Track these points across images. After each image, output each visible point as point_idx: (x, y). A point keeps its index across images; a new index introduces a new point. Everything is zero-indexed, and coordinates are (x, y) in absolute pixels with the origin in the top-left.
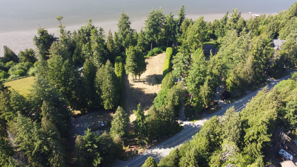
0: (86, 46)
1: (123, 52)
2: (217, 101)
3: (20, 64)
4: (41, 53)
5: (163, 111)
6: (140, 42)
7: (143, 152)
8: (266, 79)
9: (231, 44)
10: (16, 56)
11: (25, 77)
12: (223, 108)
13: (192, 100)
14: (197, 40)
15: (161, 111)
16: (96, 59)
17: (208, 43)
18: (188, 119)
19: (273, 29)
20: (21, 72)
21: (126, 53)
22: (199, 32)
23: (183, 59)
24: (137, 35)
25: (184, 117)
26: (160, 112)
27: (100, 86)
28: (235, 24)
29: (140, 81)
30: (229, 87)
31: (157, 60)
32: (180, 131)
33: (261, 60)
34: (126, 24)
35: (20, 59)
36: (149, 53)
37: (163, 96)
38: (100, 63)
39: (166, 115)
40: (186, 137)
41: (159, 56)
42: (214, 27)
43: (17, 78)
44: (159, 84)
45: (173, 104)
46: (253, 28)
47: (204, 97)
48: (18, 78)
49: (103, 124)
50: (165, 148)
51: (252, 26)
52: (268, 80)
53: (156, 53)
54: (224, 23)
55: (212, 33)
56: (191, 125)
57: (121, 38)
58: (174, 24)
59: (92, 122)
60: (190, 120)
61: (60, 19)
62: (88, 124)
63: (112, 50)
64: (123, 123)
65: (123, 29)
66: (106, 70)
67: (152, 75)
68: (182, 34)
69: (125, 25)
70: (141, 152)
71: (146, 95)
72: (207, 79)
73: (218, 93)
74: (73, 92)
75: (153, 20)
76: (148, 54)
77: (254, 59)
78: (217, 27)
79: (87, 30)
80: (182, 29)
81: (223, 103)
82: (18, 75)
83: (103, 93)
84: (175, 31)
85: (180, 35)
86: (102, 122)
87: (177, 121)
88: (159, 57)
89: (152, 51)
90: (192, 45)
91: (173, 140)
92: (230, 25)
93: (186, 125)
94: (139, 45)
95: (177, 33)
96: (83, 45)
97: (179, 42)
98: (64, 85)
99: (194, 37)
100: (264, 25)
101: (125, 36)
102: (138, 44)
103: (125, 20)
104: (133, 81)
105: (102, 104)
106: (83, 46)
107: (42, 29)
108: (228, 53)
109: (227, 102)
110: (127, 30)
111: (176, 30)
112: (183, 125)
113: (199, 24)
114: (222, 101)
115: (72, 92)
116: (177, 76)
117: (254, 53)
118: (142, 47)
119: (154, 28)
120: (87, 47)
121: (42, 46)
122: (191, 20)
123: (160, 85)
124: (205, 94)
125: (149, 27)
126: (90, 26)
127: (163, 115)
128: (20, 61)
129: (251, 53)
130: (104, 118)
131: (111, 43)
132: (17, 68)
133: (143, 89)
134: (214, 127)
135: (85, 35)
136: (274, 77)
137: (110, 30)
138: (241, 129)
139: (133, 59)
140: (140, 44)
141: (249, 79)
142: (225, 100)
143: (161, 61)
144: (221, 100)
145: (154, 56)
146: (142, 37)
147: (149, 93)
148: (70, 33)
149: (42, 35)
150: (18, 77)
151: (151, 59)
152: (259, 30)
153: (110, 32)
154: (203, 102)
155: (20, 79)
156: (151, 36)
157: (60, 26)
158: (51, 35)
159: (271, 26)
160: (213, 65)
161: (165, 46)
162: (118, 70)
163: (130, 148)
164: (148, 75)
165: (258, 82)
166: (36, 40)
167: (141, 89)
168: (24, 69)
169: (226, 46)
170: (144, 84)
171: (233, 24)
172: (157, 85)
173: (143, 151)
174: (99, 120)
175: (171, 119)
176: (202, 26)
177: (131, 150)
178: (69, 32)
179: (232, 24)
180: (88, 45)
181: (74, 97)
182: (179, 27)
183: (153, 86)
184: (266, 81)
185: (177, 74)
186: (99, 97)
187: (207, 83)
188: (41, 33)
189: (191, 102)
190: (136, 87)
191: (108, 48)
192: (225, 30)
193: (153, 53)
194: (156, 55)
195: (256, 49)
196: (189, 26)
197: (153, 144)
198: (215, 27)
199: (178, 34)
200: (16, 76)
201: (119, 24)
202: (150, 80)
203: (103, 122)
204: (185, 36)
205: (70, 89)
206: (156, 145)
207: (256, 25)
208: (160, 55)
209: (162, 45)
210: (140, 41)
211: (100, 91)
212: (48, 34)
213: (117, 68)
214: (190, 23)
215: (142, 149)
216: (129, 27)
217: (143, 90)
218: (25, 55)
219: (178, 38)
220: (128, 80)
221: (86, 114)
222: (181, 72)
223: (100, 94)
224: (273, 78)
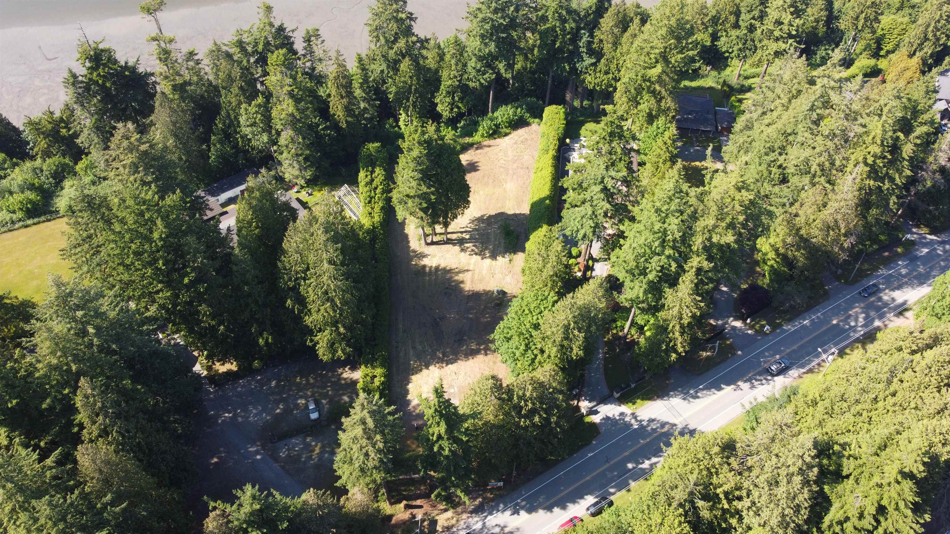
0: (252, 109)
1: (391, 120)
2: (720, 322)
3: (28, 164)
4: (98, 128)
5: (528, 394)
6: (450, 82)
7: (453, 526)
8: (901, 236)
9: (780, 108)
10: (15, 130)
11: (44, 221)
12: (739, 352)
13: (633, 324)
14: (658, 88)
15: (521, 393)
16: (289, 156)
17: (694, 84)
18: (616, 395)
19: (935, 35)
20: (30, 201)
21: (401, 123)
22: (667, 61)
23: (603, 178)
24: (439, 54)
25: (604, 389)
26: (515, 398)
27: (299, 285)
28: (797, 21)
29: (449, 242)
30: (766, 268)
31: (510, 153)
32: (587, 445)
33: (892, 180)
34: (400, 21)
35: (31, 144)
36: (481, 128)
37: (528, 320)
38: (305, 169)
39: (538, 405)
40: (608, 465)
41: (516, 138)
42: (715, 20)
43: (17, 226)
44: (515, 253)
45: (565, 354)
46: (860, 28)
47: (677, 328)
48: (21, 223)
49: (313, 411)
50: (530, 510)
51: (857, 18)
52: (907, 240)
53: (506, 127)
54: (756, 13)
55: (708, 44)
56: (627, 419)
57: (382, 71)
58: (574, 20)
59: (277, 402)
60: (622, 400)
61: (155, 10)
62: (263, 410)
63: (349, 119)
64: (379, 451)
65: (387, 41)
66: (320, 232)
67: (490, 217)
68: (603, 61)
69: (393, 26)
70: (446, 525)
71: (469, 297)
72: (692, 267)
73: (725, 289)
74: (203, 308)
75: (496, 11)
76: (476, 131)
77: (869, 177)
78: (726, 18)
79: (256, 44)
80: (601, 41)
81: (740, 330)
82: (20, 215)
83: (313, 307)
84: (577, 47)
85: (594, 64)
86: (312, 407)
87: (576, 402)
88: (516, 143)
89: (492, 120)
90: (638, 103)
91: (560, 477)
92: (779, 23)
93: (607, 418)
94: (448, 93)
95: (584, 55)
96: (243, 106)
97: (591, 87)
98: (169, 284)
99: (645, 79)
100: (898, 10)
101: (394, 65)
102: (442, 87)
103: (394, 6)
104: (423, 242)
105: (308, 343)
106: (242, 111)
107: (93, 46)
108: (768, 145)
109: (757, 327)
110: (401, 43)
111: (581, 44)
112: (596, 419)
113: (665, 29)
114: (738, 324)
115: (199, 308)
116: (580, 236)
117: (868, 156)
118: (456, 99)
119: (498, 38)
120: (256, 112)
121: (100, 106)
122: (638, 6)
123: (519, 257)
124: (681, 319)
125: (482, 36)
126: (268, 28)
127: (527, 405)
128: (31, 149)
129: (858, 154)
130: (318, 387)
131: (342, 97)
132: (15, 188)
133: (460, 272)
134: (713, 470)
135: (252, 60)
136: (926, 226)
138: (815, 488)
139: (421, 171)
140: (450, 90)
141: (842, 248)
142: (748, 321)
143: (526, 157)
144: (736, 319)
145: (499, 137)
146: (457, 65)
147: (479, 287)
148: (196, 58)
149: (92, 69)
150: (20, 220)
151: (487, 149)
152: (879, 32)
153: (338, 59)
154: (671, 344)
155: (28, 229)
156: (489, 66)
157: (153, 35)
158: (126, 63)
159: (928, 26)
160: (718, 219)
161: (538, 100)
162: (371, 198)
163: (407, 507)
164: (478, 215)
165: (871, 246)
166: (73, 84)
167: (450, 271)
168: (40, 189)
169: (764, 113)
170: (462, 250)
171: (790, 21)
172: (507, 257)
173: (454, 522)
174: (301, 397)
175: (554, 419)
176: (679, 39)
177: (414, 516)
178: (191, 54)
179: (786, 22)
180: (259, 106)
181: (207, 322)
182: (592, 35)
183: (494, 262)
184: (898, 242)
185: (582, 232)
186: (298, 319)
187: (692, 282)
188: (90, 59)
189: (630, 328)
190: (434, 265)
191: (334, 115)
192: (760, 41)
193: (497, 126)
194: (506, 135)
195: (879, 142)
196: (630, 31)
197: (489, 495)
198: (719, 18)
199: (588, 61)
200: (14, 217)
201: (374, 20)
202: (483, 235)
203: (317, 403)
204: (613, 66)
205: (190, 296)
206: (501, 496)
207: (872, 17)
208: (521, 132)
209: (530, 94)
210: (452, 76)
211: (302, 301)
212: (116, 62)
213: (366, 189)
214: (632, 20)
215: (449, 514)
216: (408, 32)
217: (456, 278)
218: (43, 133)
219: (586, 73)
220: (406, 236)
221: (258, 371)
222: (597, 226)
223: (301, 311)
224: (924, 230)
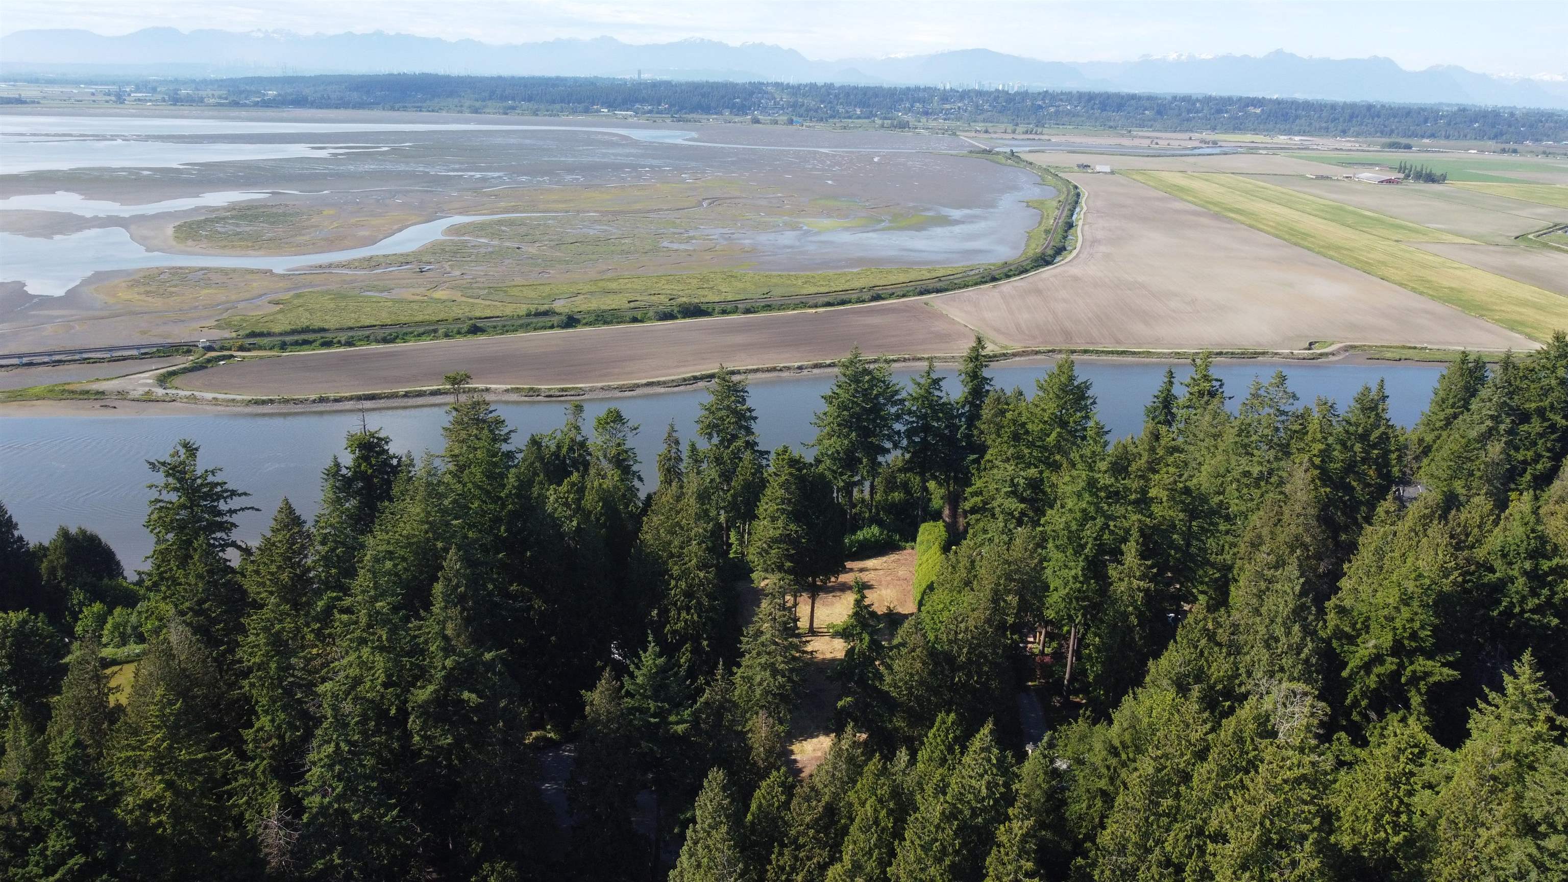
41: (885, 559)
69: (733, 421)
80: (983, 433)
85: (977, 461)
103: (732, 397)
107: (368, 430)
111: (958, 437)
120: (569, 491)
125: (840, 425)
126: (574, 431)
137: (672, 426)
138: (1321, 644)
143: (901, 572)
149: (363, 460)
153: (670, 435)
180: (573, 484)
188: (361, 450)
199: (969, 457)
208: (891, 555)
212: (388, 455)
